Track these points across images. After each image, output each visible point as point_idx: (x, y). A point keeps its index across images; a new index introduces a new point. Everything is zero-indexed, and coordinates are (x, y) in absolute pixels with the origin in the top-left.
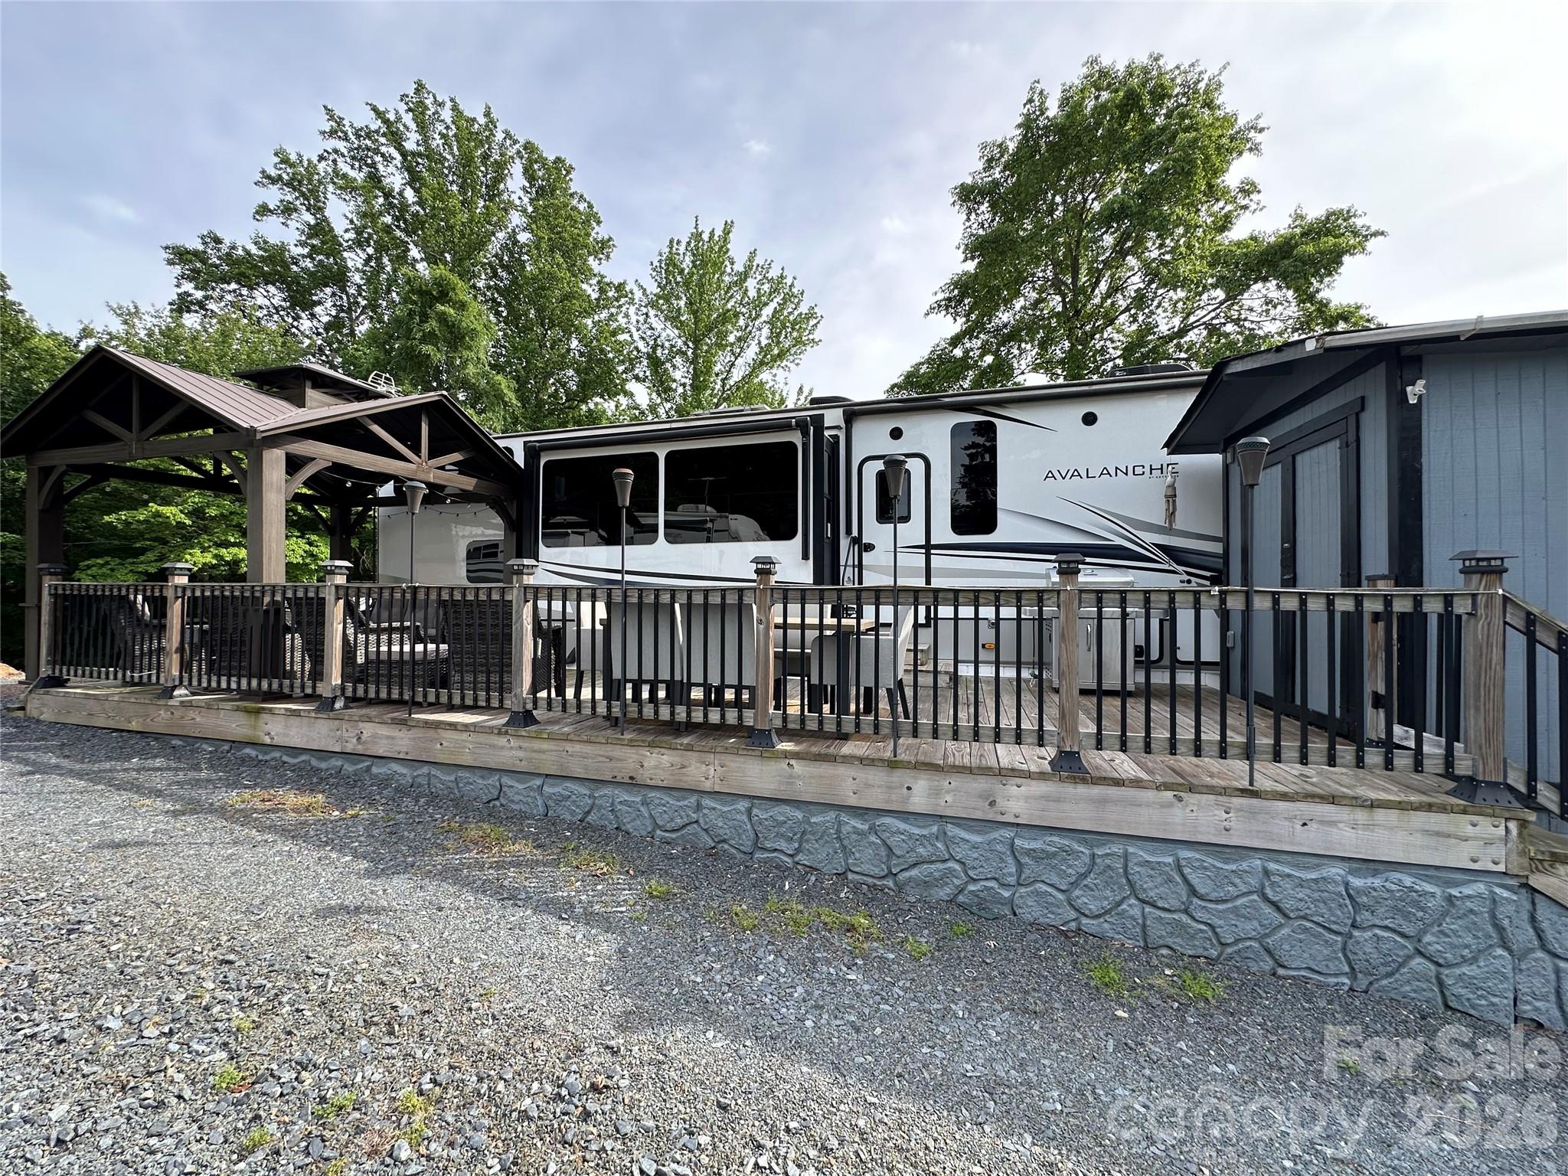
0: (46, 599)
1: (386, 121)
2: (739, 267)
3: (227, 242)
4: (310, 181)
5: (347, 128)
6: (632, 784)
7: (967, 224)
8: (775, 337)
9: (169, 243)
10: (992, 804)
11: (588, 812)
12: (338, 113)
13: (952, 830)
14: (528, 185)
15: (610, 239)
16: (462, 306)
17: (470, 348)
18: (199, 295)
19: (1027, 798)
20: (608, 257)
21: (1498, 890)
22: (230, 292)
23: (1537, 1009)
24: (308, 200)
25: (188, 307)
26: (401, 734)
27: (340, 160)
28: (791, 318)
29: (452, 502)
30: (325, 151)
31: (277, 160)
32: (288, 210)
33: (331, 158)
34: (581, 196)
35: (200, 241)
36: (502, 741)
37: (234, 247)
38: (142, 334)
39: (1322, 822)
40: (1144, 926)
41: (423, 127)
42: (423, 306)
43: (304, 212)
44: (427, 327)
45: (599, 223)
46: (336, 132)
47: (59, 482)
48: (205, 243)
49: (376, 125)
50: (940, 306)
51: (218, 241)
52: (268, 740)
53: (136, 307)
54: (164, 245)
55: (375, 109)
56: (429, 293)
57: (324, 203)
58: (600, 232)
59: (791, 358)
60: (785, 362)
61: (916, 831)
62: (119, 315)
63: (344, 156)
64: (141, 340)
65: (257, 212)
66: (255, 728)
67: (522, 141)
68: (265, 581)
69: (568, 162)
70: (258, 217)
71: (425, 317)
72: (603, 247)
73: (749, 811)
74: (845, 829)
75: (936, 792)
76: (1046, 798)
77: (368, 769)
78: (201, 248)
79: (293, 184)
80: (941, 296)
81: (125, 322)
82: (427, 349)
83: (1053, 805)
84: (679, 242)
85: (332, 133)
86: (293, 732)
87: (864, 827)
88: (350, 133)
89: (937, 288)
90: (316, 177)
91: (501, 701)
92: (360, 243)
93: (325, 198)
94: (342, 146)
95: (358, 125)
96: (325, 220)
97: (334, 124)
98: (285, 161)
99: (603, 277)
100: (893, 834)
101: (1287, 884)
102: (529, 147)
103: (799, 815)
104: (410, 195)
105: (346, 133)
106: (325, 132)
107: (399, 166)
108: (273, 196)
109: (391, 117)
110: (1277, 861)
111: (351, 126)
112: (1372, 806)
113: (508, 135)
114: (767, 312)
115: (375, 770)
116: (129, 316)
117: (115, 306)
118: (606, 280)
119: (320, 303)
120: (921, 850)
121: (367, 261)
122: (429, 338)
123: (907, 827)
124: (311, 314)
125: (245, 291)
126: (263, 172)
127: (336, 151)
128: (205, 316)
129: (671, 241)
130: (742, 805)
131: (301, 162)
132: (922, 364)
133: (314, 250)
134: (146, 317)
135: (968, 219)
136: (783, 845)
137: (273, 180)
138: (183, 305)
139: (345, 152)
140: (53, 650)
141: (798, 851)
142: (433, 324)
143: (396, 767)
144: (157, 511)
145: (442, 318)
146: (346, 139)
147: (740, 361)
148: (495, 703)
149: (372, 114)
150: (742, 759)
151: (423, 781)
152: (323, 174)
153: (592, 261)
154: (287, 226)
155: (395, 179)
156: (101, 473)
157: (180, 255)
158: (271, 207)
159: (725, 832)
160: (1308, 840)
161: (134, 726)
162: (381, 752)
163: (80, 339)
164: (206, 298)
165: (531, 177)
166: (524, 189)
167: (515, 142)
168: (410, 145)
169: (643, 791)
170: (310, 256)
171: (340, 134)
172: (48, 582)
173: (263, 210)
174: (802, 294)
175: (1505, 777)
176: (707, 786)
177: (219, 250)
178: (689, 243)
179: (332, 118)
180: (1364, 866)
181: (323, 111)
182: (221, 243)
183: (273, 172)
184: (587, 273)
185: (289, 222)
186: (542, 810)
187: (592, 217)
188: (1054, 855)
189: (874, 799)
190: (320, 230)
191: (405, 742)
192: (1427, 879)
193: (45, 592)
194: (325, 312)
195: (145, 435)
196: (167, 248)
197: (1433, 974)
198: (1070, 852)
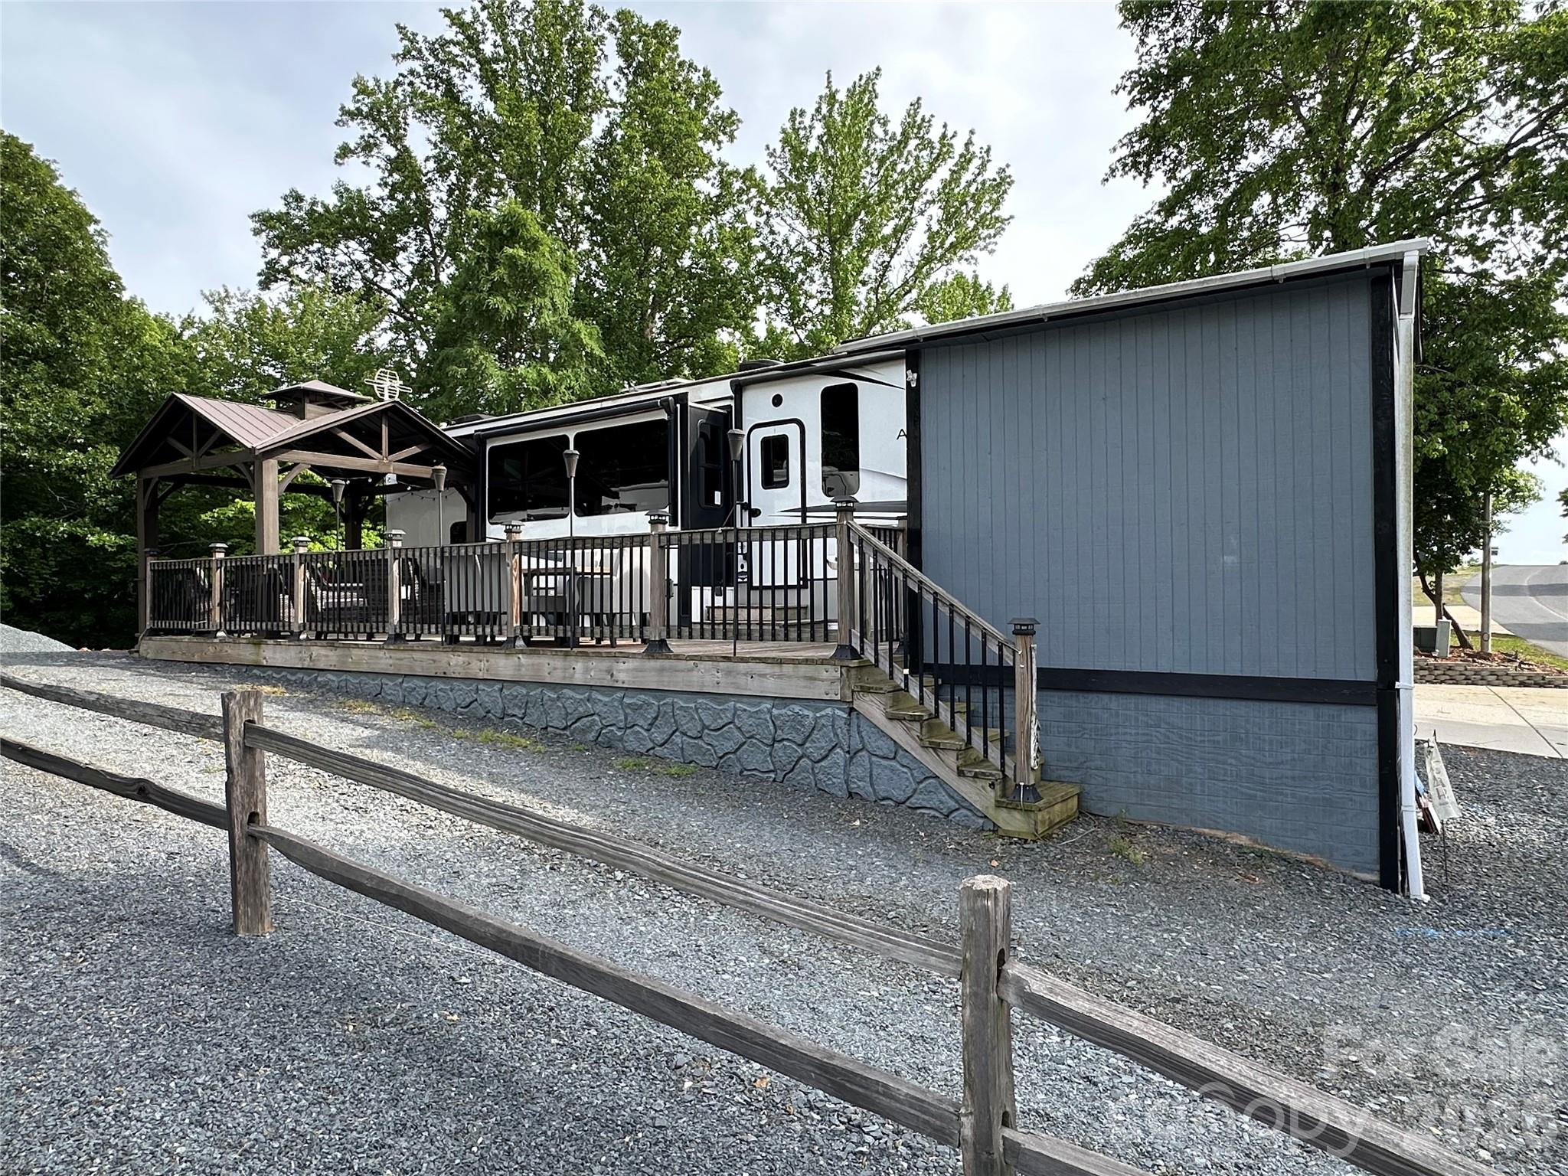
0: (149, 572)
1: (463, 27)
2: (895, 128)
3: (308, 198)
4: (389, 107)
5: (422, 45)
6: (445, 678)
7: (1143, 50)
8: (949, 218)
9: (255, 211)
10: (612, 675)
11: (424, 699)
12: (410, 29)
13: (595, 695)
14: (623, 65)
15: (733, 113)
16: (533, 245)
17: (543, 294)
18: (285, 260)
19: (627, 671)
20: (732, 138)
21: (837, 711)
22: (314, 252)
23: (859, 787)
24: (388, 131)
25: (275, 276)
26: (331, 653)
27: (417, 81)
28: (972, 189)
29: (413, 489)
30: (401, 75)
31: (355, 91)
32: (368, 147)
33: (407, 81)
34: (691, 65)
35: (283, 202)
36: (381, 654)
37: (314, 203)
38: (232, 318)
39: (760, 675)
40: (682, 749)
41: (500, 27)
42: (492, 251)
43: (385, 144)
44: (495, 276)
45: (717, 94)
46: (409, 52)
47: (156, 488)
48: (287, 204)
49: (451, 33)
50: (1125, 165)
51: (299, 198)
52: (265, 663)
53: (226, 291)
54: (251, 214)
55: (448, 14)
56: (499, 233)
57: (405, 130)
58: (721, 105)
59: (982, 243)
60: (973, 252)
61: (578, 696)
62: (212, 303)
63: (419, 76)
64: (231, 326)
65: (338, 156)
66: (258, 654)
67: (612, 13)
68: (266, 553)
69: (671, 25)
70: (339, 160)
71: (493, 264)
72: (727, 123)
73: (501, 690)
74: (546, 698)
75: (587, 670)
76: (636, 670)
77: (316, 678)
78: (284, 210)
79: (373, 115)
80: (1124, 152)
81: (217, 310)
82: (495, 301)
83: (640, 674)
84: (802, 113)
85: (406, 55)
86: (278, 656)
87: (554, 696)
88: (424, 50)
89: (1115, 143)
90: (395, 101)
91: (384, 628)
92: (443, 171)
93: (406, 123)
94: (417, 66)
95: (432, 38)
96: (406, 149)
97: (406, 42)
98: (364, 91)
99: (724, 165)
100: (568, 699)
101: (744, 716)
102: (624, 16)
103: (524, 691)
104: (489, 106)
105: (420, 51)
106: (399, 55)
107: (478, 73)
108: (354, 133)
109: (468, 18)
110: (741, 702)
111: (425, 40)
112: (781, 663)
113: (595, 11)
114: (933, 185)
115: (319, 679)
116: (219, 302)
117: (208, 294)
118: (729, 168)
119: (404, 249)
120: (581, 709)
121: (450, 192)
122: (497, 288)
123: (574, 695)
124: (394, 265)
125: (328, 250)
126: (342, 108)
127: (412, 72)
128: (292, 283)
129: (793, 113)
130: (498, 686)
131: (379, 87)
132: (1122, 245)
133: (395, 188)
134: (234, 300)
135: (1143, 42)
136: (516, 712)
137: (353, 115)
138: (270, 276)
139: (420, 70)
140: (153, 611)
141: (525, 714)
142: (501, 271)
143: (330, 676)
144: (242, 506)
145: (512, 261)
146: (420, 57)
147: (896, 261)
148: (381, 630)
149: (448, 21)
150: (496, 656)
151: (343, 684)
152: (402, 97)
153: (708, 146)
154: (368, 164)
155: (473, 92)
156: (180, 481)
157: (266, 220)
158: (352, 146)
159: (489, 706)
160: (753, 687)
161: (196, 659)
162: (322, 666)
163: (184, 329)
164: (292, 263)
165: (626, 55)
166: (620, 70)
167: (604, 18)
168: (487, 49)
169: (452, 681)
170: (391, 197)
171: (414, 53)
172: (150, 561)
173: (345, 152)
174: (988, 151)
175: (851, 641)
176: (480, 675)
177: (301, 209)
178: (818, 110)
179: (405, 36)
180: (781, 702)
181: (396, 31)
182: (302, 200)
183: (352, 107)
184: (703, 164)
185: (370, 160)
186: (401, 698)
187: (710, 88)
188: (641, 707)
189: (557, 678)
190: (402, 163)
191: (335, 658)
192: (807, 708)
193: (148, 568)
194: (406, 261)
195: (204, 449)
196: (253, 216)
197: (809, 767)
198: (650, 704)
